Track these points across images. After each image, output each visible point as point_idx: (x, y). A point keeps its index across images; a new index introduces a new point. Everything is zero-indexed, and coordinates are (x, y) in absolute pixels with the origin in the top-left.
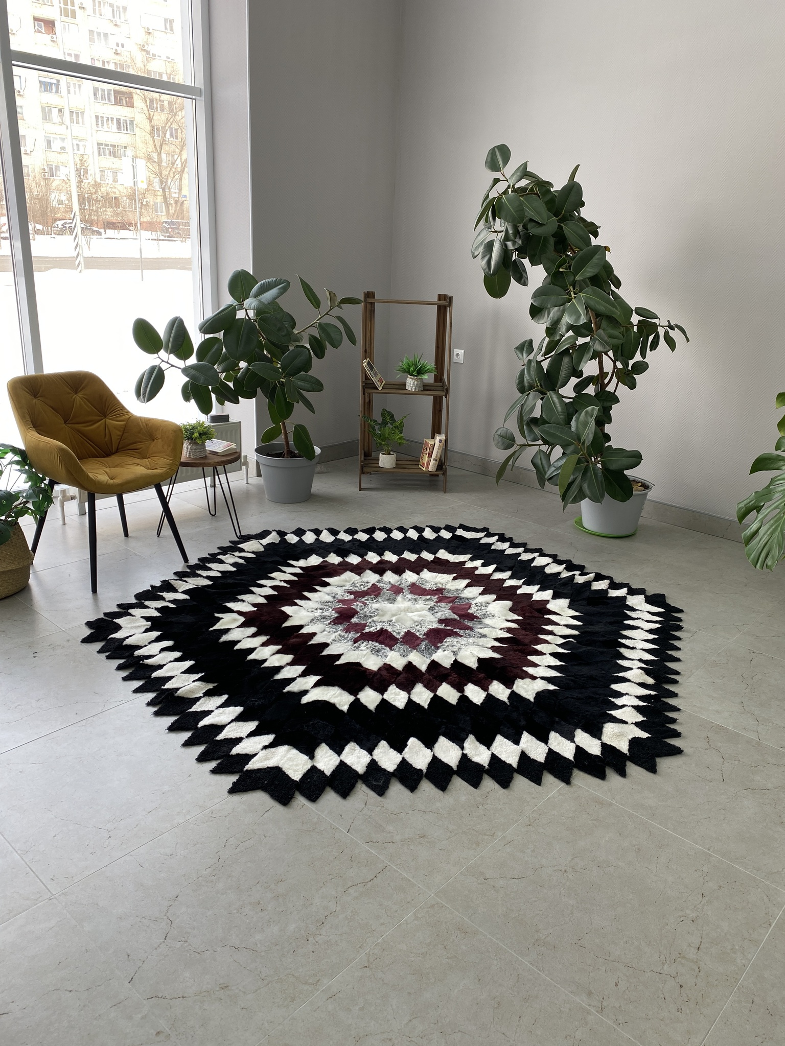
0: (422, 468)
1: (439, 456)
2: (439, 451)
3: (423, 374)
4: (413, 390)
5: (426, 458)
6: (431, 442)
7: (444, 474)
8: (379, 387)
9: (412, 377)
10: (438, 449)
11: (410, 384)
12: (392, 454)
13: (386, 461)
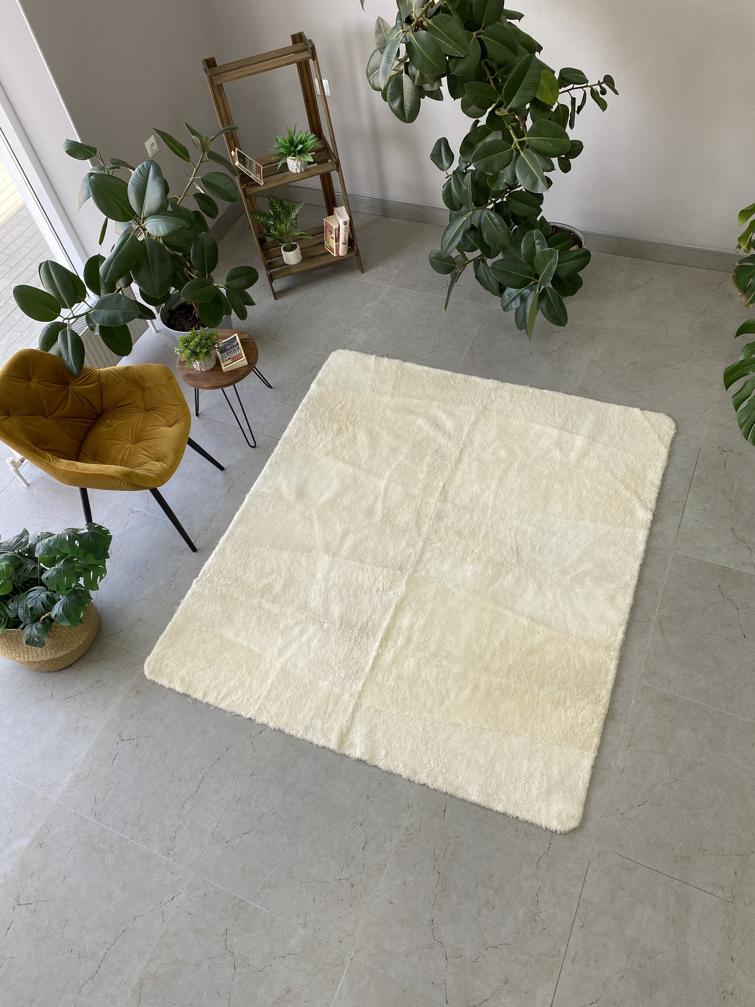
0: (332, 254)
1: (347, 238)
2: (346, 233)
4: (299, 172)
5: (333, 243)
7: (358, 254)
8: (260, 182)
9: (294, 158)
10: (345, 232)
11: (293, 166)
12: (297, 249)
13: (291, 258)
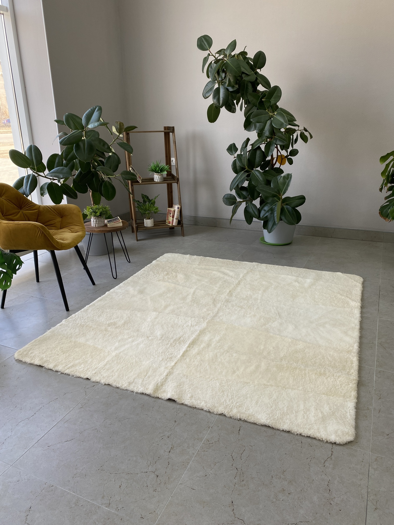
2: (178, 214)
3: (163, 171)
4: (159, 181)
5: (171, 219)
6: (172, 209)
7: (182, 226)
9: (158, 174)
11: (157, 178)
12: (152, 219)
13: (148, 223)
